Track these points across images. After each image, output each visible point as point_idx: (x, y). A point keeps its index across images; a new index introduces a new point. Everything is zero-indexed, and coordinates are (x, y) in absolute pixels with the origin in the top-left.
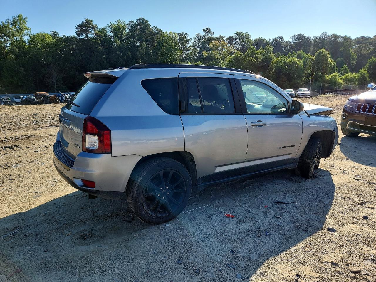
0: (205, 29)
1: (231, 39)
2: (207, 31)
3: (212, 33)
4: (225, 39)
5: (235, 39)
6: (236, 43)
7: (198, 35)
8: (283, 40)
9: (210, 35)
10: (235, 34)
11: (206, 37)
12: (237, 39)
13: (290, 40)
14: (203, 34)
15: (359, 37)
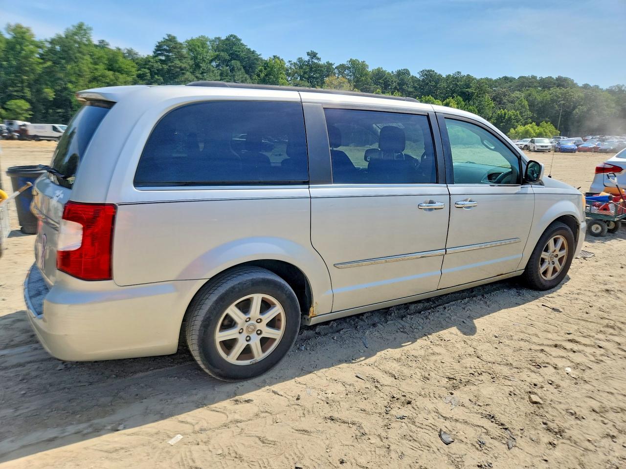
0: (310, 52)
1: (342, 67)
2: (313, 55)
3: (319, 59)
4: (334, 67)
5: (349, 68)
6: (350, 74)
7: (300, 60)
8: (409, 74)
9: (316, 61)
10: (348, 61)
11: (310, 62)
12: (350, 68)
13: (418, 76)
14: (306, 58)
15: (501, 77)
